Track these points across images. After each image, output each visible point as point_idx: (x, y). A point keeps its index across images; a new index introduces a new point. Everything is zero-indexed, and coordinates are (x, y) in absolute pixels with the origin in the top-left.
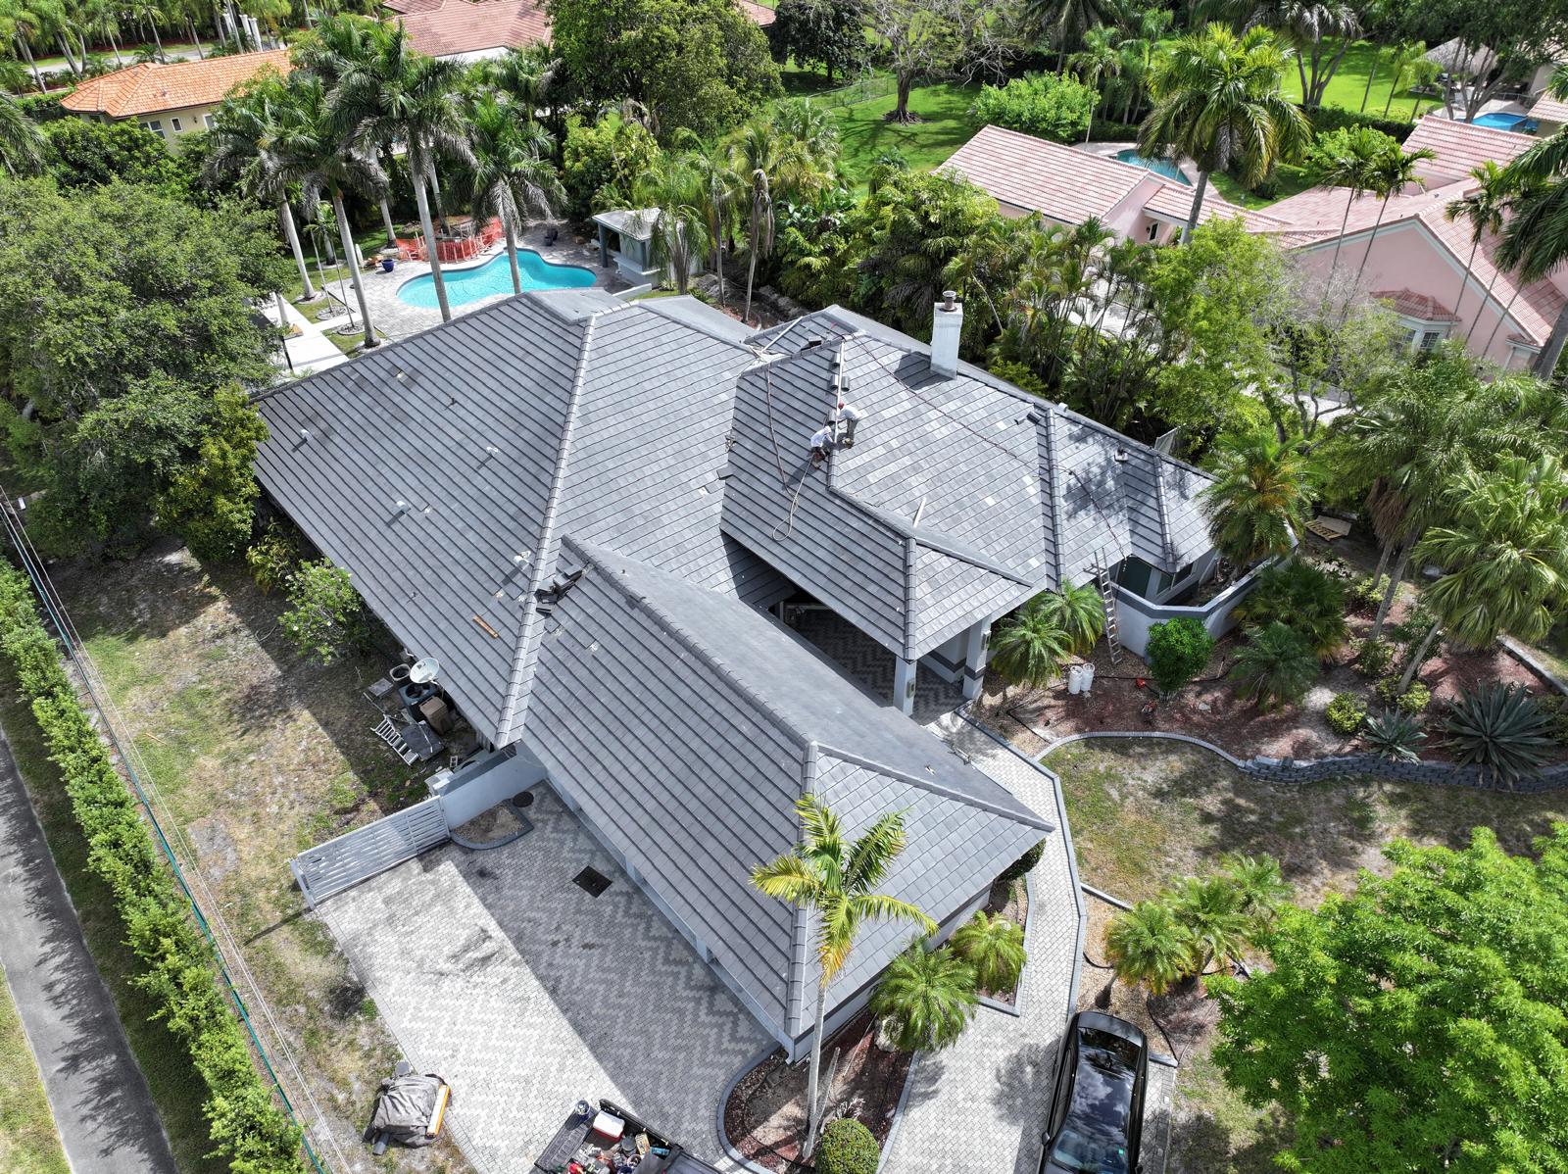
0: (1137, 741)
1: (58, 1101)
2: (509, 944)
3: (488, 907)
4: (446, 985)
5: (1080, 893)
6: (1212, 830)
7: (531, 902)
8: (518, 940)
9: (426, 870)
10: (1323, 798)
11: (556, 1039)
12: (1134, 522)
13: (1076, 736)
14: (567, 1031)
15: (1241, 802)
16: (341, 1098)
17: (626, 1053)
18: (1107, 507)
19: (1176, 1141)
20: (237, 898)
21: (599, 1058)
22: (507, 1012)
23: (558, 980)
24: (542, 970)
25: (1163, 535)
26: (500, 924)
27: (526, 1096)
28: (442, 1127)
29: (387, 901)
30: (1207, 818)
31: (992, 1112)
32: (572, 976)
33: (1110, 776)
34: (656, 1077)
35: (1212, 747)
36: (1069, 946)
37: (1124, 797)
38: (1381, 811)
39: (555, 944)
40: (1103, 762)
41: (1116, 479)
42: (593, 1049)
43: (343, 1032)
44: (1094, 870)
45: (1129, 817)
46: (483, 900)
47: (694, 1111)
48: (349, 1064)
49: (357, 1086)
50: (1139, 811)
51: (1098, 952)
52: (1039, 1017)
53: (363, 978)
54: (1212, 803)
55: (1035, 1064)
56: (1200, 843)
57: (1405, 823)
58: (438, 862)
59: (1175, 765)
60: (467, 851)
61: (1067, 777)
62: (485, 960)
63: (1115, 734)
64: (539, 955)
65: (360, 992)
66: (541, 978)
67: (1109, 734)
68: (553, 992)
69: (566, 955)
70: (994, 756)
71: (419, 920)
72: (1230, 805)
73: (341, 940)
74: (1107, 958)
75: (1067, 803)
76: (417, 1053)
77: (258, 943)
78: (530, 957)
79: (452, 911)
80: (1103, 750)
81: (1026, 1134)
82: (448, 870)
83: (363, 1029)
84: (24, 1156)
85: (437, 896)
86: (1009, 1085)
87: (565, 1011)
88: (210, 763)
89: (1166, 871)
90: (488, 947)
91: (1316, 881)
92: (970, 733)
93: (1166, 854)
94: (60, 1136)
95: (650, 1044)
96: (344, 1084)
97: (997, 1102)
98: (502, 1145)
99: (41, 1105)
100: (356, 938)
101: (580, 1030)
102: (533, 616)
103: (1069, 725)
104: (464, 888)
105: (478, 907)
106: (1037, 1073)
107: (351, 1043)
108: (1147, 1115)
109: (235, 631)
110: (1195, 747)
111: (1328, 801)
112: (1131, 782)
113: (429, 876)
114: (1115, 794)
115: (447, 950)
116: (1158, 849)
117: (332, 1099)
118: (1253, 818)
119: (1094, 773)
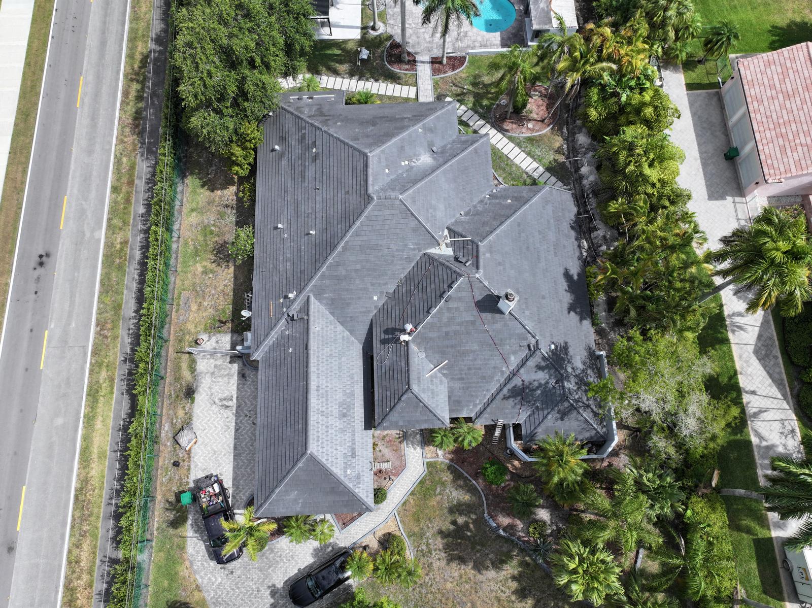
0: (465, 479)
1: (119, 370)
2: (235, 406)
3: (238, 389)
4: (214, 407)
5: (393, 514)
6: (452, 527)
7: (250, 396)
8: (238, 407)
9: (230, 362)
10: (501, 544)
11: (228, 445)
12: (533, 413)
13: (448, 461)
14: (232, 446)
15: (471, 526)
16: (174, 421)
17: (241, 463)
18: (527, 402)
19: (348, 593)
20: (181, 332)
21: (235, 459)
22: (222, 428)
23: (240, 427)
24: (238, 422)
25: (535, 428)
26: (237, 398)
27: (212, 456)
28: (190, 449)
29: (216, 366)
30: (454, 523)
31: (311, 551)
32: (244, 429)
33: (443, 484)
34: (244, 476)
35: (485, 502)
36: (373, 526)
37: (440, 494)
38: (515, 562)
39: (246, 416)
40: (447, 477)
41: (542, 392)
42: (235, 456)
43: (184, 401)
44: (405, 510)
45: (433, 502)
46: (238, 385)
47: (246, 492)
48: (181, 413)
49: (179, 421)
50: (438, 503)
51: (379, 534)
52: (346, 537)
53: (196, 389)
54: (461, 520)
55: (333, 549)
56: (444, 529)
57: (516, 572)
58: (235, 362)
59: (466, 497)
60: (244, 365)
61: (430, 473)
62: (227, 407)
63: (461, 470)
64: (241, 416)
65: (194, 392)
66: (236, 424)
67: (460, 469)
68: (236, 430)
69: (246, 421)
70: (415, 449)
71: (220, 379)
72: (466, 524)
73: (198, 371)
74: (380, 538)
75: (420, 482)
76: (196, 423)
77: (179, 354)
78: (237, 415)
79: (229, 383)
80: (451, 473)
81: (314, 563)
82: (235, 367)
83: (189, 405)
84: (107, 381)
85: (228, 374)
86: (322, 549)
87: (235, 439)
88: (199, 268)
89: (425, 527)
90: (230, 403)
91: (463, 567)
92: (417, 433)
93: (431, 522)
94: (116, 381)
95: (248, 465)
96: (177, 418)
97: (315, 550)
98: (200, 465)
99: (115, 368)
100: (201, 373)
101: (235, 448)
102: (283, 321)
103: (450, 456)
104: (236, 377)
105: (235, 387)
106: (331, 551)
107: (184, 407)
108: (346, 583)
109: (232, 207)
110: (480, 497)
111: (501, 547)
112: (447, 491)
113: (230, 365)
114: (438, 490)
115: (220, 396)
116: (430, 519)
117: (172, 419)
118: (469, 534)
119: (440, 479)
